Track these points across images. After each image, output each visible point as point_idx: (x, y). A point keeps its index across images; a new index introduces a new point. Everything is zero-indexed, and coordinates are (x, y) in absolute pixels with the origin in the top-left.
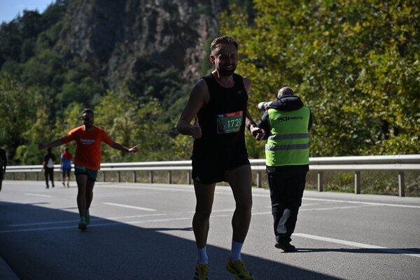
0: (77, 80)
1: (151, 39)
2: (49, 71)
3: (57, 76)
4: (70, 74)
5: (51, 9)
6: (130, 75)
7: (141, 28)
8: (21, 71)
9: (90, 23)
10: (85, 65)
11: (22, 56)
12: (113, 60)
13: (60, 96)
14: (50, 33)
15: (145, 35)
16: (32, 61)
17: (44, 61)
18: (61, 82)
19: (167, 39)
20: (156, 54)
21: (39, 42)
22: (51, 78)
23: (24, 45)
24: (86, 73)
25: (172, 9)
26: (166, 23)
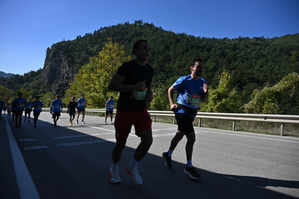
0: (44, 88)
1: (63, 80)
2: (36, 86)
3: (38, 87)
4: (42, 87)
5: (38, 71)
6: (57, 88)
7: (60, 78)
8: (29, 85)
9: (48, 75)
10: (45, 85)
11: (30, 81)
12: (53, 84)
13: (39, 92)
14: (37, 77)
15: (61, 79)
16: (32, 83)
17: (35, 83)
18: (39, 89)
19: (66, 80)
20: (64, 84)
21: (34, 79)
22: (37, 87)
23: (30, 79)
24: (46, 87)
25: (68, 74)
26: (66, 77)
